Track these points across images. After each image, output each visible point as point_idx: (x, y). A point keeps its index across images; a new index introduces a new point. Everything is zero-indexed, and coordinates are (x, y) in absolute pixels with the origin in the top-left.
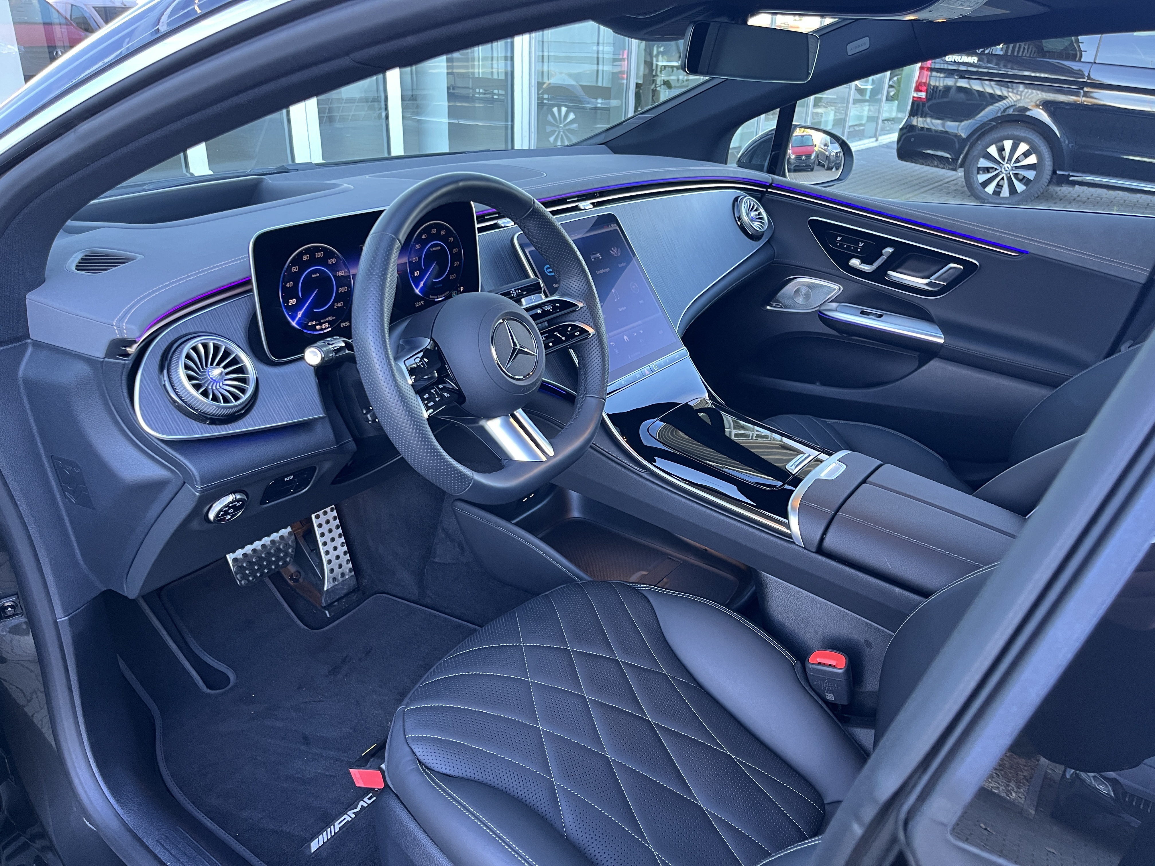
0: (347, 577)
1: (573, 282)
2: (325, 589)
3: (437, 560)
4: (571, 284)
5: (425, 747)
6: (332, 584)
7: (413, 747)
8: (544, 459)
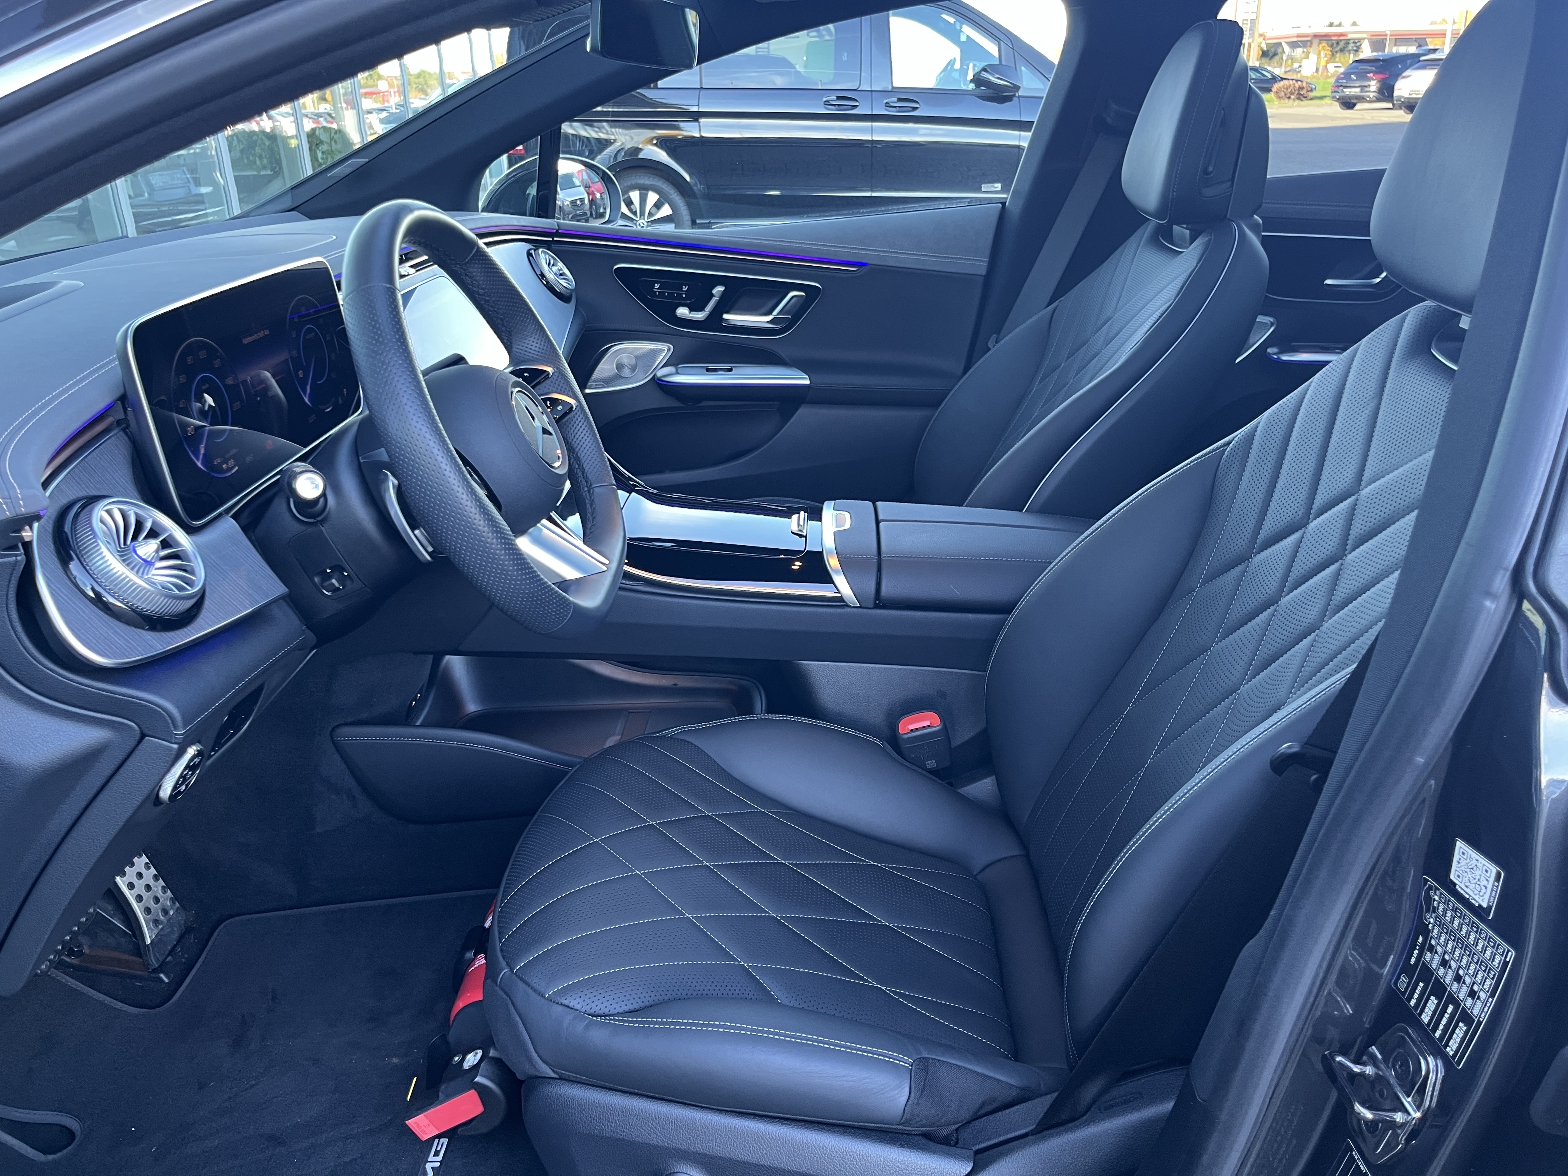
0: (171, 913)
1: (531, 343)
2: (148, 941)
3: (318, 830)
4: (529, 346)
5: (582, 995)
6: (156, 931)
7: (566, 1002)
8: (605, 569)
